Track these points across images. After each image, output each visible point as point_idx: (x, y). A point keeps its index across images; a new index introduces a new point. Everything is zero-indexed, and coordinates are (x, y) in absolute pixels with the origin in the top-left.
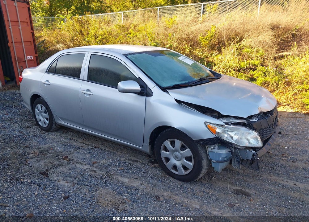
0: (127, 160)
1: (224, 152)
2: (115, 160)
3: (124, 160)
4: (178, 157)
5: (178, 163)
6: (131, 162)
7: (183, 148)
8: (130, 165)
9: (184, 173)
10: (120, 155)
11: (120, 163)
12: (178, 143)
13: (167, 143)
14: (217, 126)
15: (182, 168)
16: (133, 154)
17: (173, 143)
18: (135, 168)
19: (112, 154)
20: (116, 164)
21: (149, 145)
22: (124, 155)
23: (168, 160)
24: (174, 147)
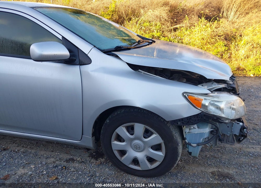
0: (57, 160)
1: (206, 130)
2: (40, 165)
3: (54, 162)
4: (139, 148)
5: (140, 155)
6: (65, 164)
7: (147, 133)
8: (65, 169)
9: (149, 167)
10: (45, 156)
11: (48, 169)
12: (139, 128)
13: (122, 131)
14: (202, 96)
15: (147, 160)
16: (63, 150)
17: (131, 130)
18: (74, 171)
19: (31, 155)
20: (43, 171)
21: (93, 136)
22: (50, 153)
23: (123, 153)
24: (132, 134)
